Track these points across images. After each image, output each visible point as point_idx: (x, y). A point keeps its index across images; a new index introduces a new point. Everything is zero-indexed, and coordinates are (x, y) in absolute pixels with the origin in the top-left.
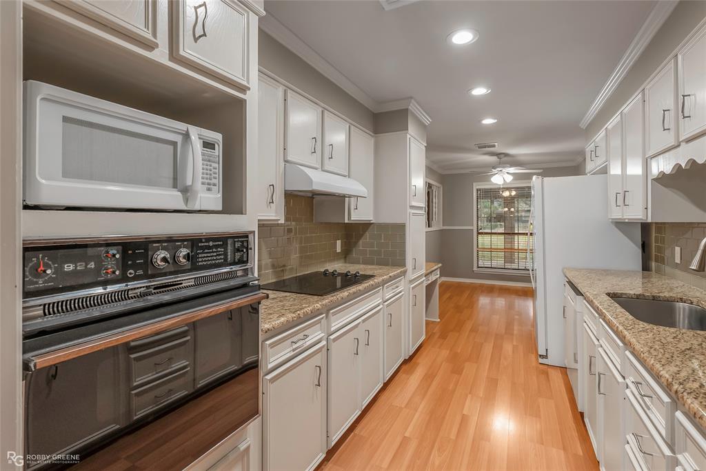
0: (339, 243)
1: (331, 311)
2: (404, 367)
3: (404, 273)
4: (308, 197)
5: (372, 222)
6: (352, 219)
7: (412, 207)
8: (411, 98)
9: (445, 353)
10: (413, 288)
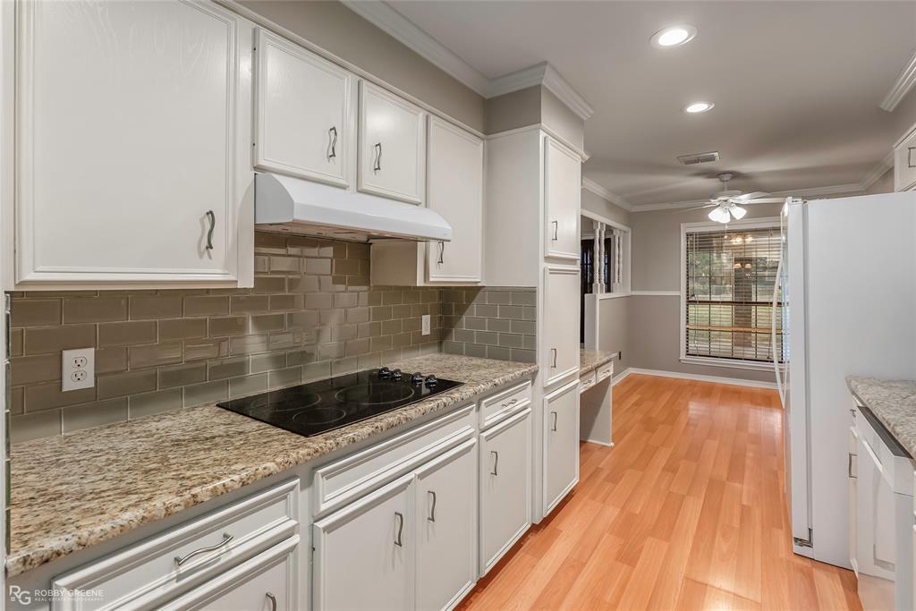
0: (426, 319)
1: (319, 471)
2: (532, 539)
3: (534, 375)
4: (359, 243)
5: (479, 285)
6: (431, 279)
7: (548, 259)
8: (546, 63)
9: (612, 513)
10: (550, 401)
